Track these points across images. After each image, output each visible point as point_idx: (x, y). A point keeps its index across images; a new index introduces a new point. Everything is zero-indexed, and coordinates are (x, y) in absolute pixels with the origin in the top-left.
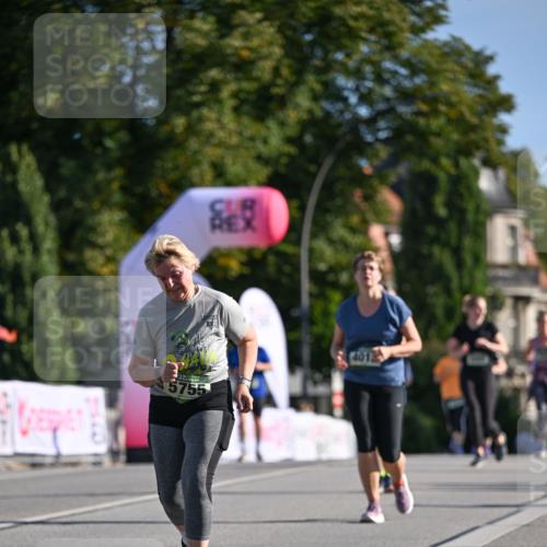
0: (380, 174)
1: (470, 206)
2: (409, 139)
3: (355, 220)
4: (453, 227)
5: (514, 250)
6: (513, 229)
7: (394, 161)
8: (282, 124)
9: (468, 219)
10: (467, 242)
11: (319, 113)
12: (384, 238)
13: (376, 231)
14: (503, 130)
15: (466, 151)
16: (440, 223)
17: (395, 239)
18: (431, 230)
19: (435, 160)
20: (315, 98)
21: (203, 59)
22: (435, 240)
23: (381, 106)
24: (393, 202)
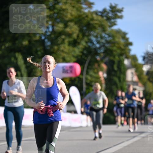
0: (102, 60)
1: (122, 68)
2: (108, 52)
3: (96, 71)
4: (118, 73)
5: (132, 78)
6: (132, 73)
7: (105, 57)
8: (78, 49)
9: (122, 71)
10: (122, 76)
11: (87, 46)
12: (102, 75)
13: (101, 74)
14: (130, 50)
15: (121, 55)
16: (115, 71)
17: (105, 75)
18: (113, 73)
19: (114, 57)
20: (87, 42)
21: (60, 34)
22: (114, 75)
23: (102, 44)
24: (104, 66)
